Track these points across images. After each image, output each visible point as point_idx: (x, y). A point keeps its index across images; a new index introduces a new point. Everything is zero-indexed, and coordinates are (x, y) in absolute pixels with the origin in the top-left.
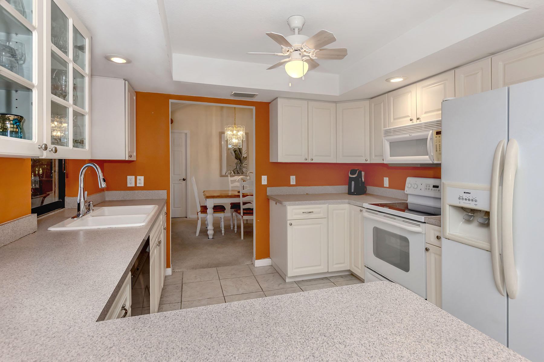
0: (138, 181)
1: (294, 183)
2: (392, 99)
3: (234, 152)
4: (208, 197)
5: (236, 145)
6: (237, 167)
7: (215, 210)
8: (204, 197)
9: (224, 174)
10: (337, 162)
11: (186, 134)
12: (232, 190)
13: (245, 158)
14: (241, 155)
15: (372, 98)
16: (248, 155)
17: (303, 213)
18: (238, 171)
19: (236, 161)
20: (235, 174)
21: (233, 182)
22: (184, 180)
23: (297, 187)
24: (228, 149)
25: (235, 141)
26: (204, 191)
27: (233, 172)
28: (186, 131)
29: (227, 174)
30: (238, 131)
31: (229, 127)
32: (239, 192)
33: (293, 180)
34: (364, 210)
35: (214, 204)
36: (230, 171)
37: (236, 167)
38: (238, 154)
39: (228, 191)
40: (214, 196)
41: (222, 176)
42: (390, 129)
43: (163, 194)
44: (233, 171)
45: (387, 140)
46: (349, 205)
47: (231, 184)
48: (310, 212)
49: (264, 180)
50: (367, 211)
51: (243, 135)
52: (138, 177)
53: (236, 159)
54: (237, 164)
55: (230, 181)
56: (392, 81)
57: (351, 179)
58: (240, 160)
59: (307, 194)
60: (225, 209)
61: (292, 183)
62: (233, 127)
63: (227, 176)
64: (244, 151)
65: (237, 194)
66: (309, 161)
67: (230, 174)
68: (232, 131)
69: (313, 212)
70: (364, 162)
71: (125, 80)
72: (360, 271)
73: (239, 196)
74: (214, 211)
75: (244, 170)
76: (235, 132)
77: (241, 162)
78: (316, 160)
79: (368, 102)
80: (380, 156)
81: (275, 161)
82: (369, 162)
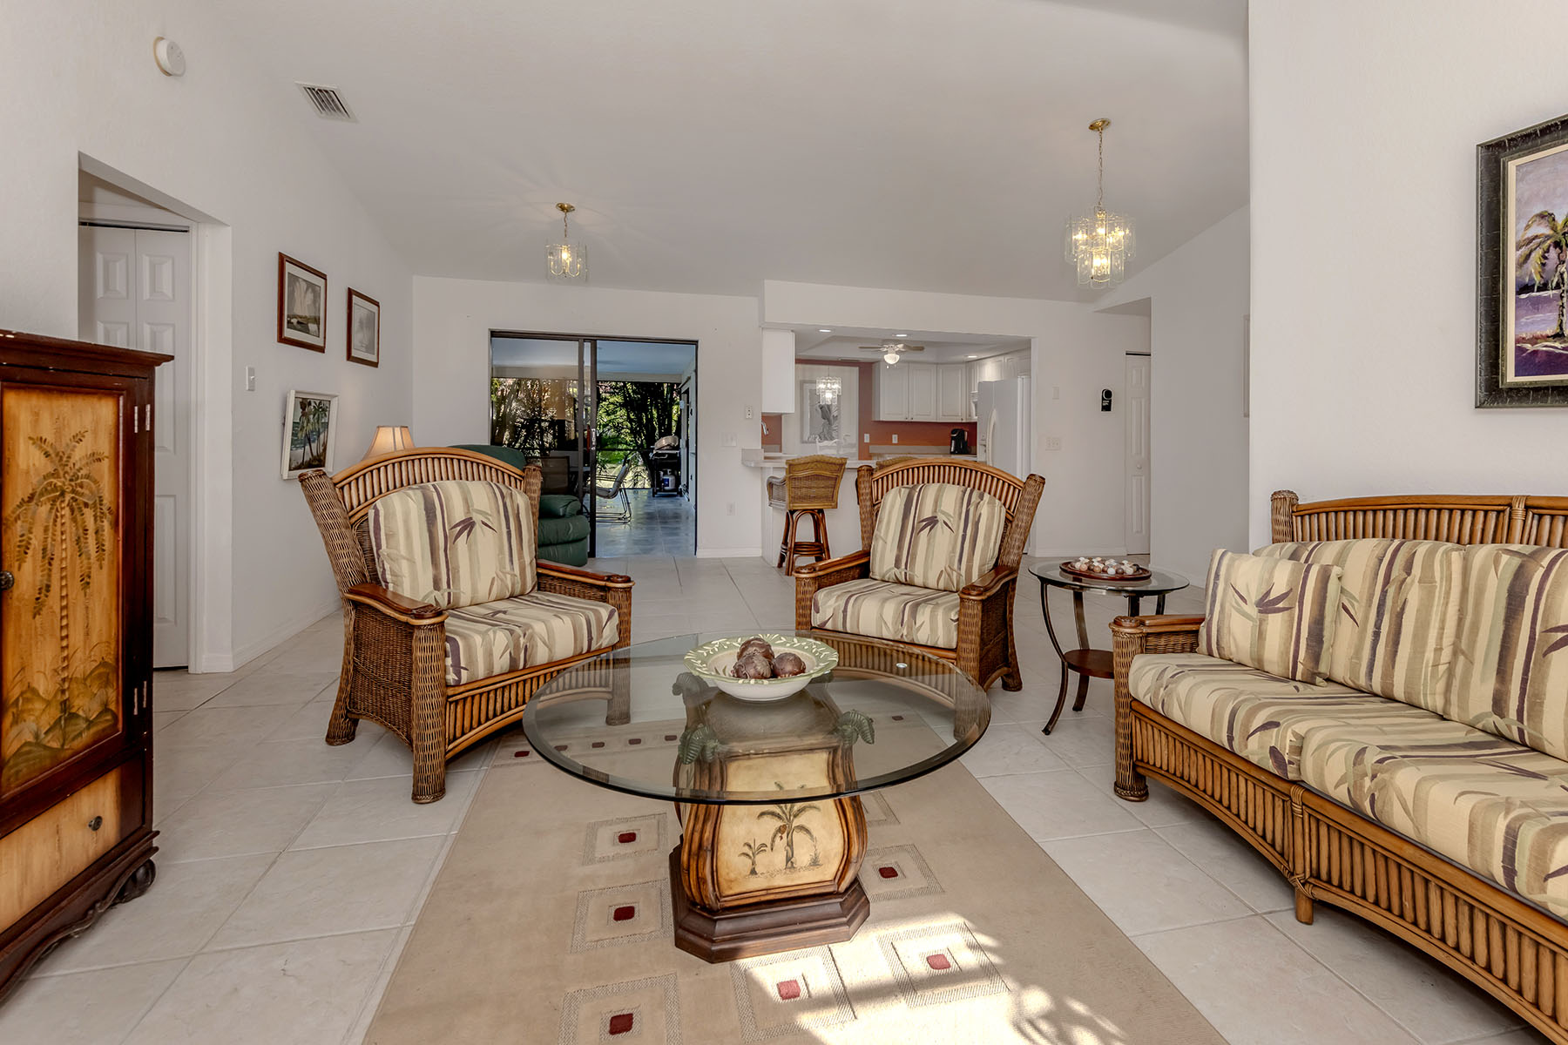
1: (897, 442)
2: (976, 369)
13: (836, 418)
16: (839, 413)
23: (900, 446)
30: (833, 384)
33: (895, 439)
41: (803, 442)
42: (975, 394)
45: (973, 405)
49: (867, 438)
51: (838, 388)
55: (818, 448)
57: (953, 438)
61: (894, 442)
62: (827, 380)
63: (815, 442)
64: (833, 409)
66: (909, 420)
68: (826, 383)
70: (960, 421)
75: (834, 434)
76: (829, 385)
77: (830, 424)
78: (916, 419)
79: (964, 365)
80: (970, 416)
81: (877, 419)
82: (964, 421)
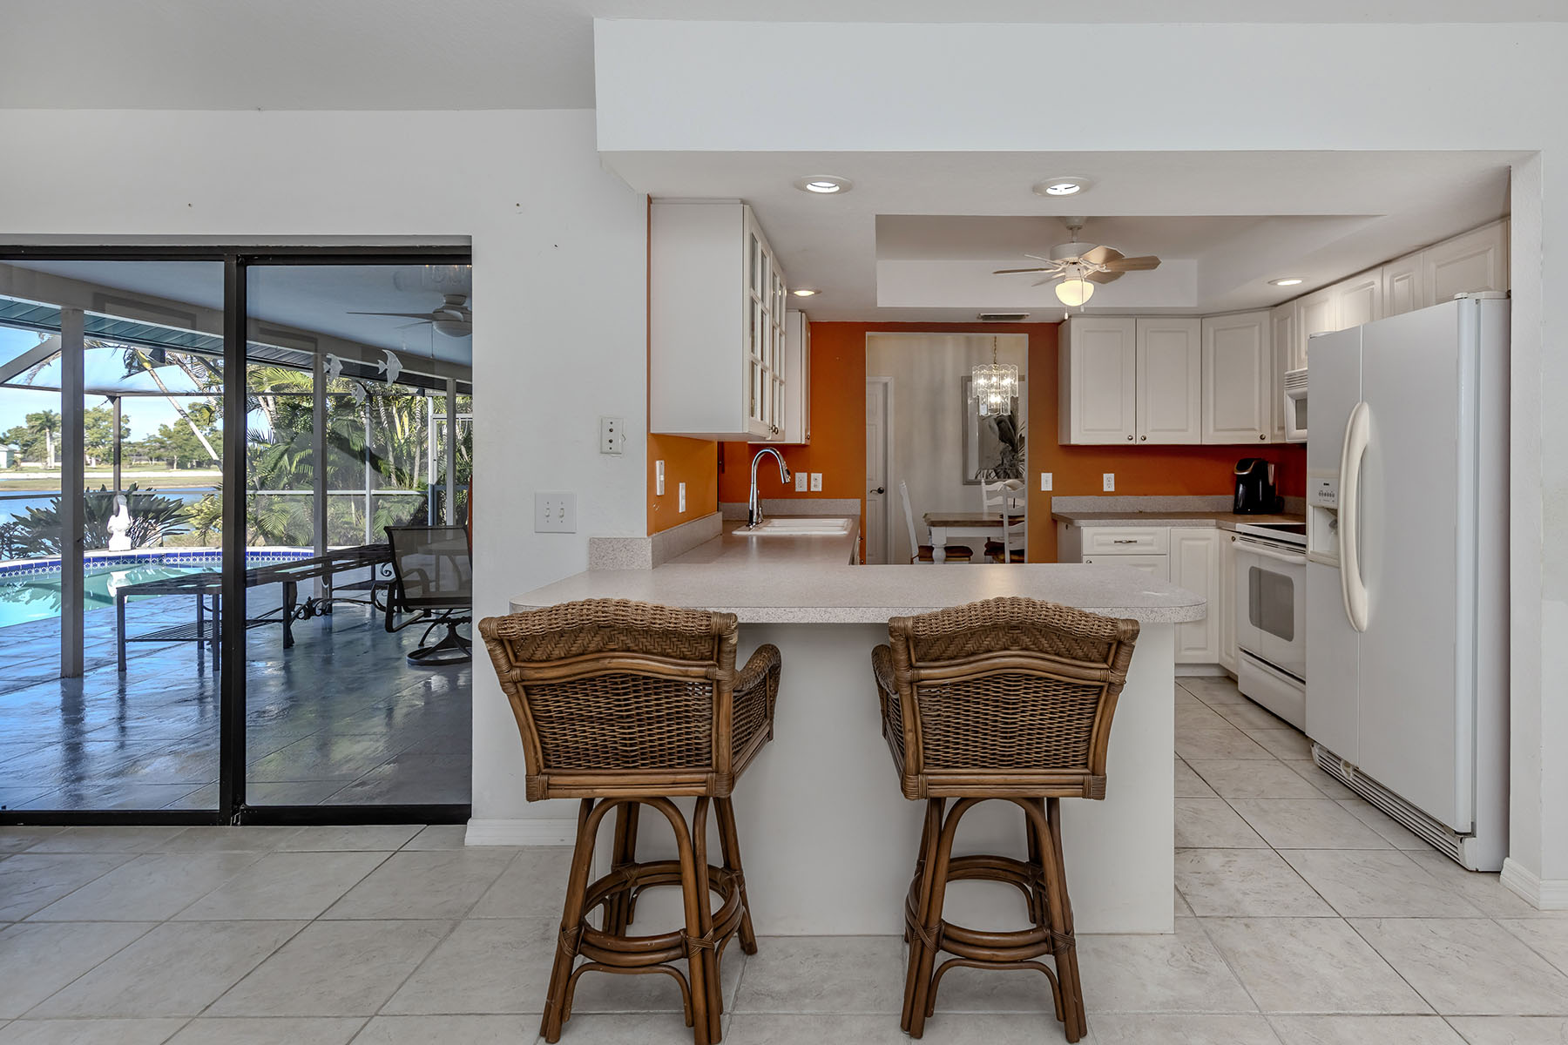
0: (813, 483)
1: (1112, 489)
2: (1303, 311)
3: (998, 424)
4: (934, 524)
5: (996, 410)
6: (1005, 461)
7: (949, 555)
8: (926, 524)
9: (972, 476)
10: (1203, 443)
11: (886, 385)
12: (990, 514)
13: (1024, 437)
14: (1015, 430)
15: (1276, 306)
17: (1116, 542)
18: (1007, 470)
19: (1002, 445)
20: (998, 478)
21: (991, 494)
22: (880, 491)
23: (1117, 497)
24: (983, 419)
25: (995, 399)
26: (926, 515)
27: (993, 474)
28: (885, 379)
29: (979, 478)
30: (1002, 377)
31: (982, 368)
32: (1002, 516)
33: (1109, 482)
34: (1238, 536)
35: (948, 539)
36: (986, 471)
37: (1001, 462)
38: (1005, 427)
39: (982, 514)
40: (948, 522)
41: (967, 482)
42: (1294, 374)
43: (853, 505)
44: (995, 471)
45: (1291, 396)
46: (1218, 531)
47: (988, 499)
48: (1130, 542)
49: (1047, 482)
50: (1242, 539)
51: (1012, 385)
52: (813, 475)
53: (1003, 441)
54: (1003, 453)
55: (985, 493)
56: (1281, 283)
57: (1240, 479)
58: (1012, 443)
59: (1141, 512)
60: (972, 553)
61: (1106, 489)
62: (991, 369)
63: (980, 483)
64: (1021, 423)
65: (999, 519)
66: (1139, 442)
67: (987, 478)
68: (989, 377)
69: (1136, 542)
70: (1257, 441)
71: (801, 311)
72: (1232, 661)
73: (1000, 524)
74: (947, 557)
75: (1022, 466)
76: (994, 380)
77: (1014, 449)
78: (1154, 439)
79: (1267, 313)
80: (1282, 428)
81: (1066, 443)
82: (1267, 441)
